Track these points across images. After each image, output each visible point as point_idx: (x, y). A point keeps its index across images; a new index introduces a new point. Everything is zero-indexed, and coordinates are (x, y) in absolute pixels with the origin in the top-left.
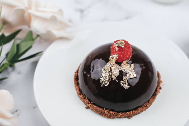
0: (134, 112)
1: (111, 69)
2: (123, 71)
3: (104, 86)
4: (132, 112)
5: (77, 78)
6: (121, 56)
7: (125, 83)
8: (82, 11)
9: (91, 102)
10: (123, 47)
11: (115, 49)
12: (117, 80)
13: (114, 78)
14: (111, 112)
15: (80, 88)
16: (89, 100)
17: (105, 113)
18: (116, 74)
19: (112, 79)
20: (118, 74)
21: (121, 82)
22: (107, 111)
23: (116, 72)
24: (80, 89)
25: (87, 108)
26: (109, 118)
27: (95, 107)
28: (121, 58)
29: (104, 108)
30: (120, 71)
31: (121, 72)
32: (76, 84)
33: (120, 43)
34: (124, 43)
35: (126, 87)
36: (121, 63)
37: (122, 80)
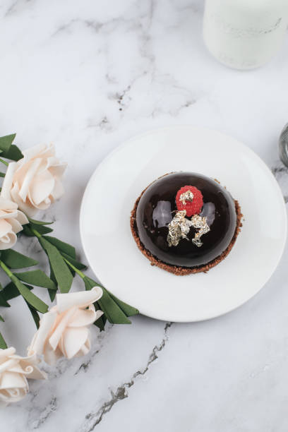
1: (179, 226)
2: (194, 226)
3: (173, 246)
6: (190, 210)
7: (198, 241)
9: (157, 261)
12: (188, 239)
13: (184, 236)
14: (183, 270)
16: (156, 258)
17: (176, 272)
18: (186, 231)
20: (188, 231)
21: (193, 240)
23: (185, 229)
24: (141, 243)
25: (153, 265)
27: (164, 265)
30: (190, 227)
31: (192, 228)
32: (134, 235)
33: (187, 196)
34: (192, 196)
35: (199, 244)
36: (191, 217)
37: (194, 237)
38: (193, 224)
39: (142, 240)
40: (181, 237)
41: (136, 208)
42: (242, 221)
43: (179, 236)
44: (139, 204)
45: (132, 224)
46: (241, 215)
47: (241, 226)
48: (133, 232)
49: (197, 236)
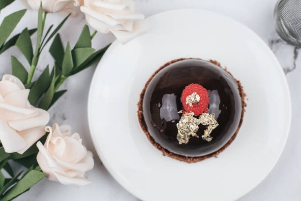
2: (203, 124)
6: (198, 111)
7: (208, 137)
12: (197, 136)
13: (194, 134)
20: (197, 130)
21: (203, 136)
23: (194, 128)
31: (200, 126)
33: (193, 99)
34: (198, 98)
35: (209, 139)
36: (199, 116)
37: (203, 134)
38: (202, 122)
39: (152, 135)
40: (191, 136)
41: (141, 102)
42: (246, 101)
43: (189, 134)
44: (145, 97)
45: (140, 119)
46: (245, 95)
47: (246, 106)
48: (142, 127)
49: (207, 133)
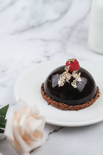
0: (80, 106)
2: (73, 76)
3: (61, 86)
4: (79, 106)
5: (43, 87)
6: (72, 67)
7: (75, 84)
8: (48, 57)
9: (51, 99)
10: (74, 61)
11: (69, 63)
12: (69, 82)
14: (65, 105)
15: (45, 92)
16: (50, 98)
17: (60, 105)
18: (69, 78)
19: (66, 81)
20: (70, 79)
21: (72, 83)
22: (62, 104)
25: (49, 104)
26: (63, 110)
27: (54, 101)
28: (72, 69)
29: (60, 102)
30: (71, 77)
32: (42, 90)
35: (75, 86)
